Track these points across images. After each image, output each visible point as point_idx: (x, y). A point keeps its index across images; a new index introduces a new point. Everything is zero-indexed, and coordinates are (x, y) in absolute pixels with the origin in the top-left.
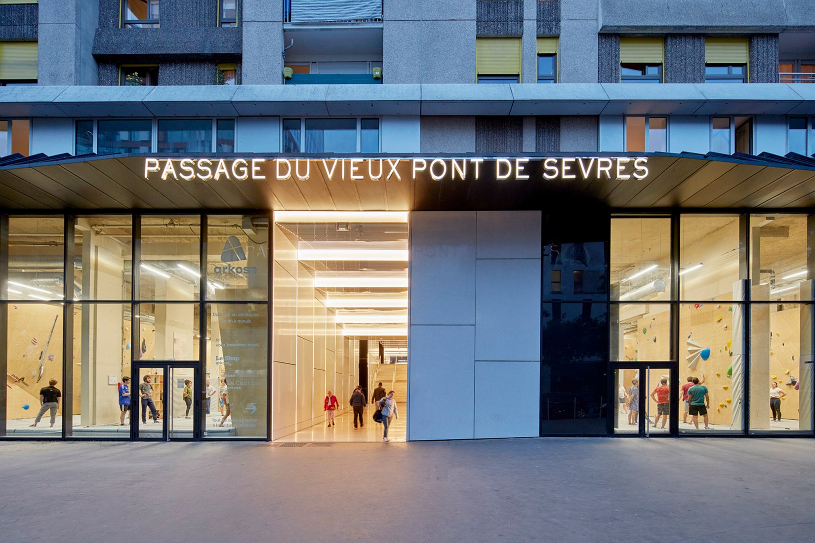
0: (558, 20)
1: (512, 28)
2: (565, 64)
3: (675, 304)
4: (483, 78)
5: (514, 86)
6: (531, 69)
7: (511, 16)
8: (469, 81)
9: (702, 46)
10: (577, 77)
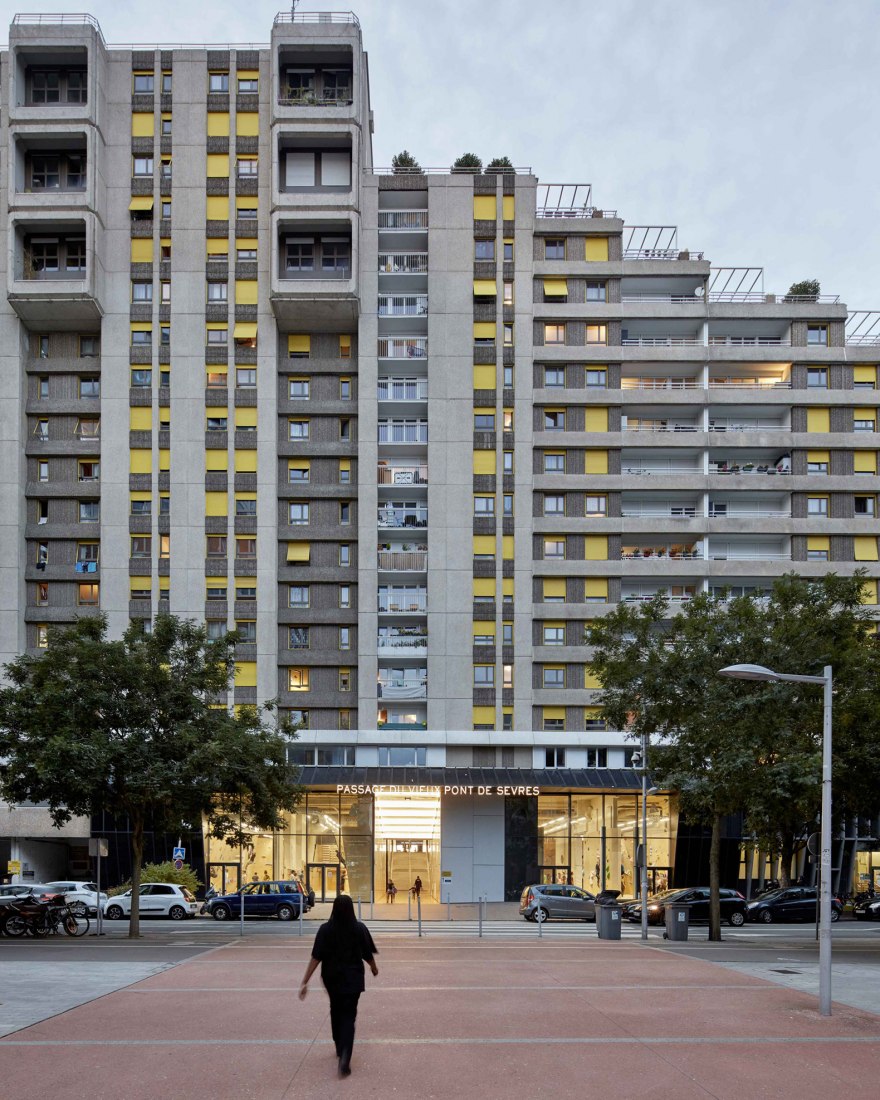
0: (513, 699)
1: (490, 702)
2: (516, 720)
3: (570, 838)
4: (477, 727)
5: (491, 733)
6: (500, 723)
7: (490, 696)
8: (469, 729)
9: (583, 712)
10: (522, 728)
